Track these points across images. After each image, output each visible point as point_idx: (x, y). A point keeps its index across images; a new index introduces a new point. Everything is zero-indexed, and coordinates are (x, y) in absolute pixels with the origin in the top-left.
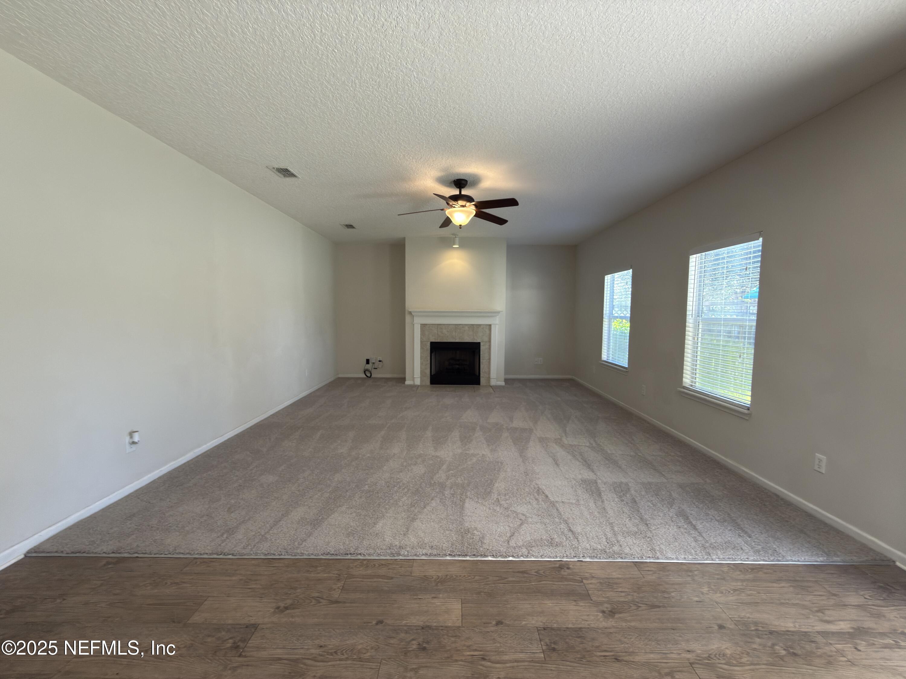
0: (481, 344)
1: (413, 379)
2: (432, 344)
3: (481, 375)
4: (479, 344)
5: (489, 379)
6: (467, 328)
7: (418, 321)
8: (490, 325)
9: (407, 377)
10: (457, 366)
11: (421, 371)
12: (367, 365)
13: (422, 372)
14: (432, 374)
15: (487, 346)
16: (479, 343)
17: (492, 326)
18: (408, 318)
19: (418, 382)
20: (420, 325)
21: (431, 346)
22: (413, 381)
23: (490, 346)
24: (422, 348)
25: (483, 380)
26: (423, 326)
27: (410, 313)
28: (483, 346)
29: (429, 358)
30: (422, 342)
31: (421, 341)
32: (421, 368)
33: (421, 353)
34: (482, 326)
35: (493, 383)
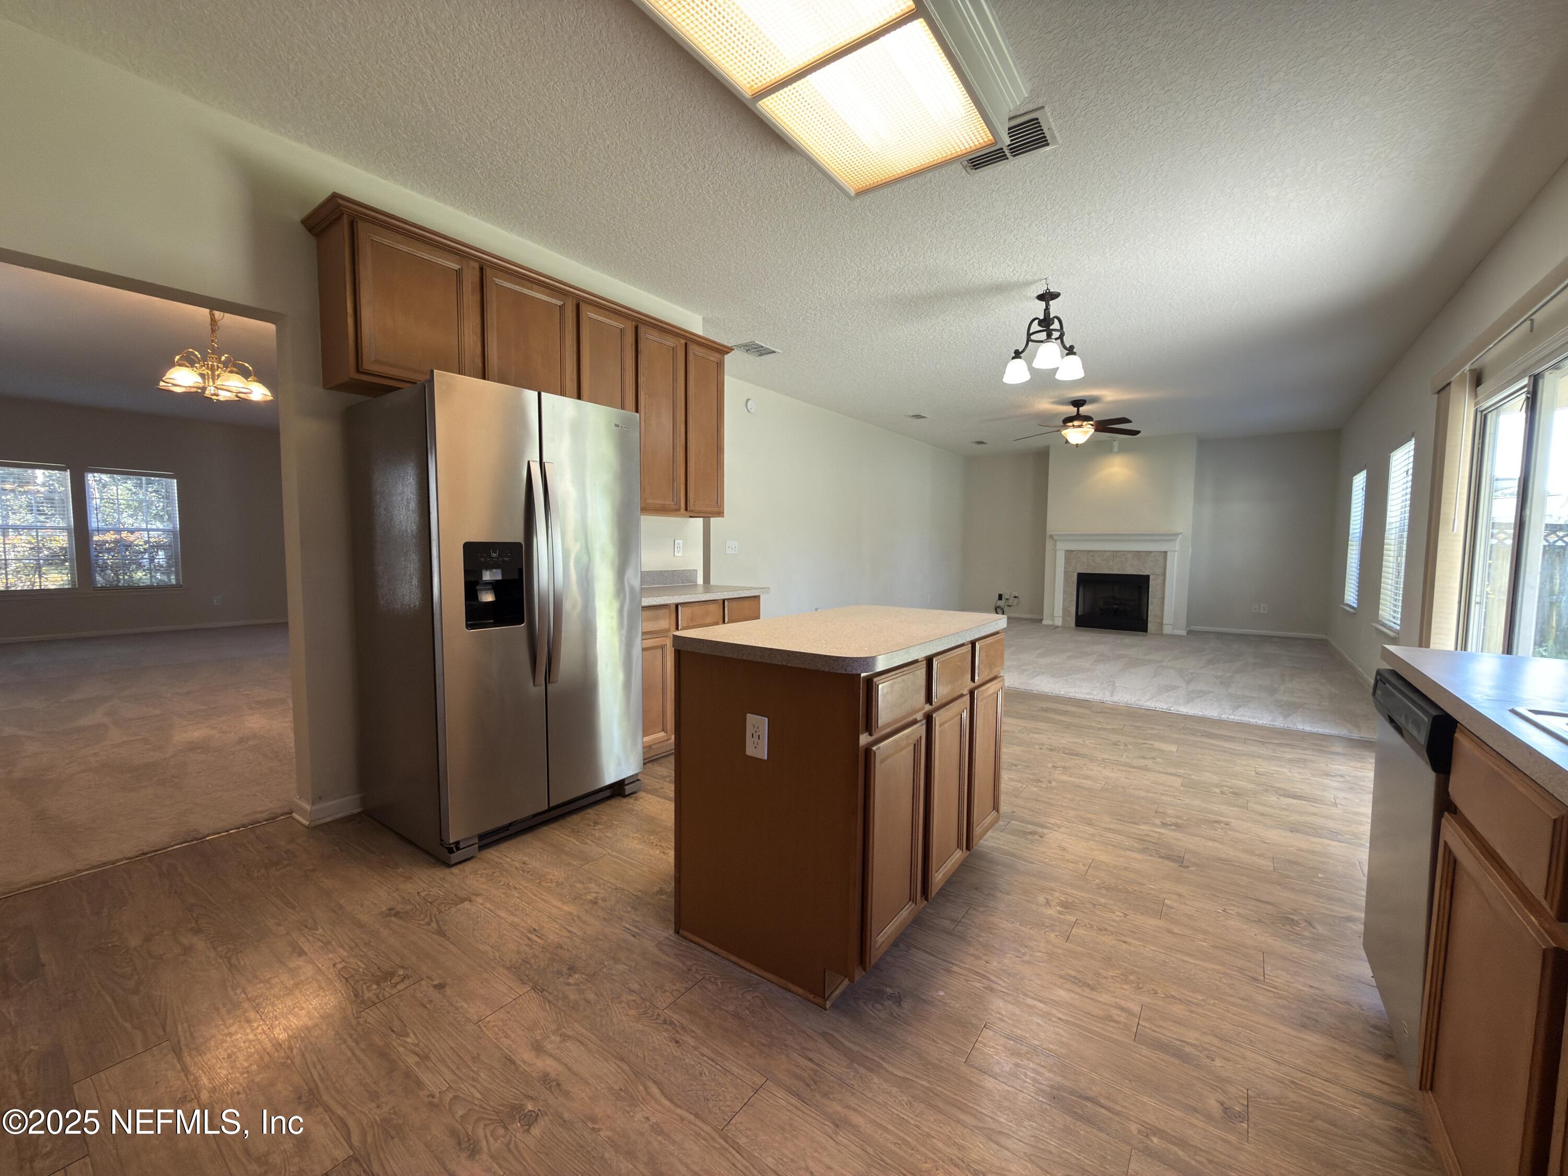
0: (1151, 578)
1: (1052, 617)
2: (1080, 576)
3: (1149, 619)
4: (1147, 578)
5: (1161, 627)
6: (1129, 556)
7: (1062, 547)
8: (1166, 552)
9: (1045, 617)
10: (1115, 606)
11: (1063, 609)
13: (1065, 610)
14: (1080, 613)
15: (1160, 580)
16: (1148, 576)
17: (1169, 554)
18: (1049, 545)
19: (1058, 622)
20: (1064, 552)
21: (1078, 579)
22: (1053, 620)
23: (1164, 580)
24: (1066, 580)
25: (1151, 626)
26: (1069, 553)
27: (1051, 537)
28: (1154, 579)
29: (1075, 593)
30: (1066, 573)
32: (1063, 605)
33: (1064, 585)
34: (1152, 553)
35: (1167, 630)
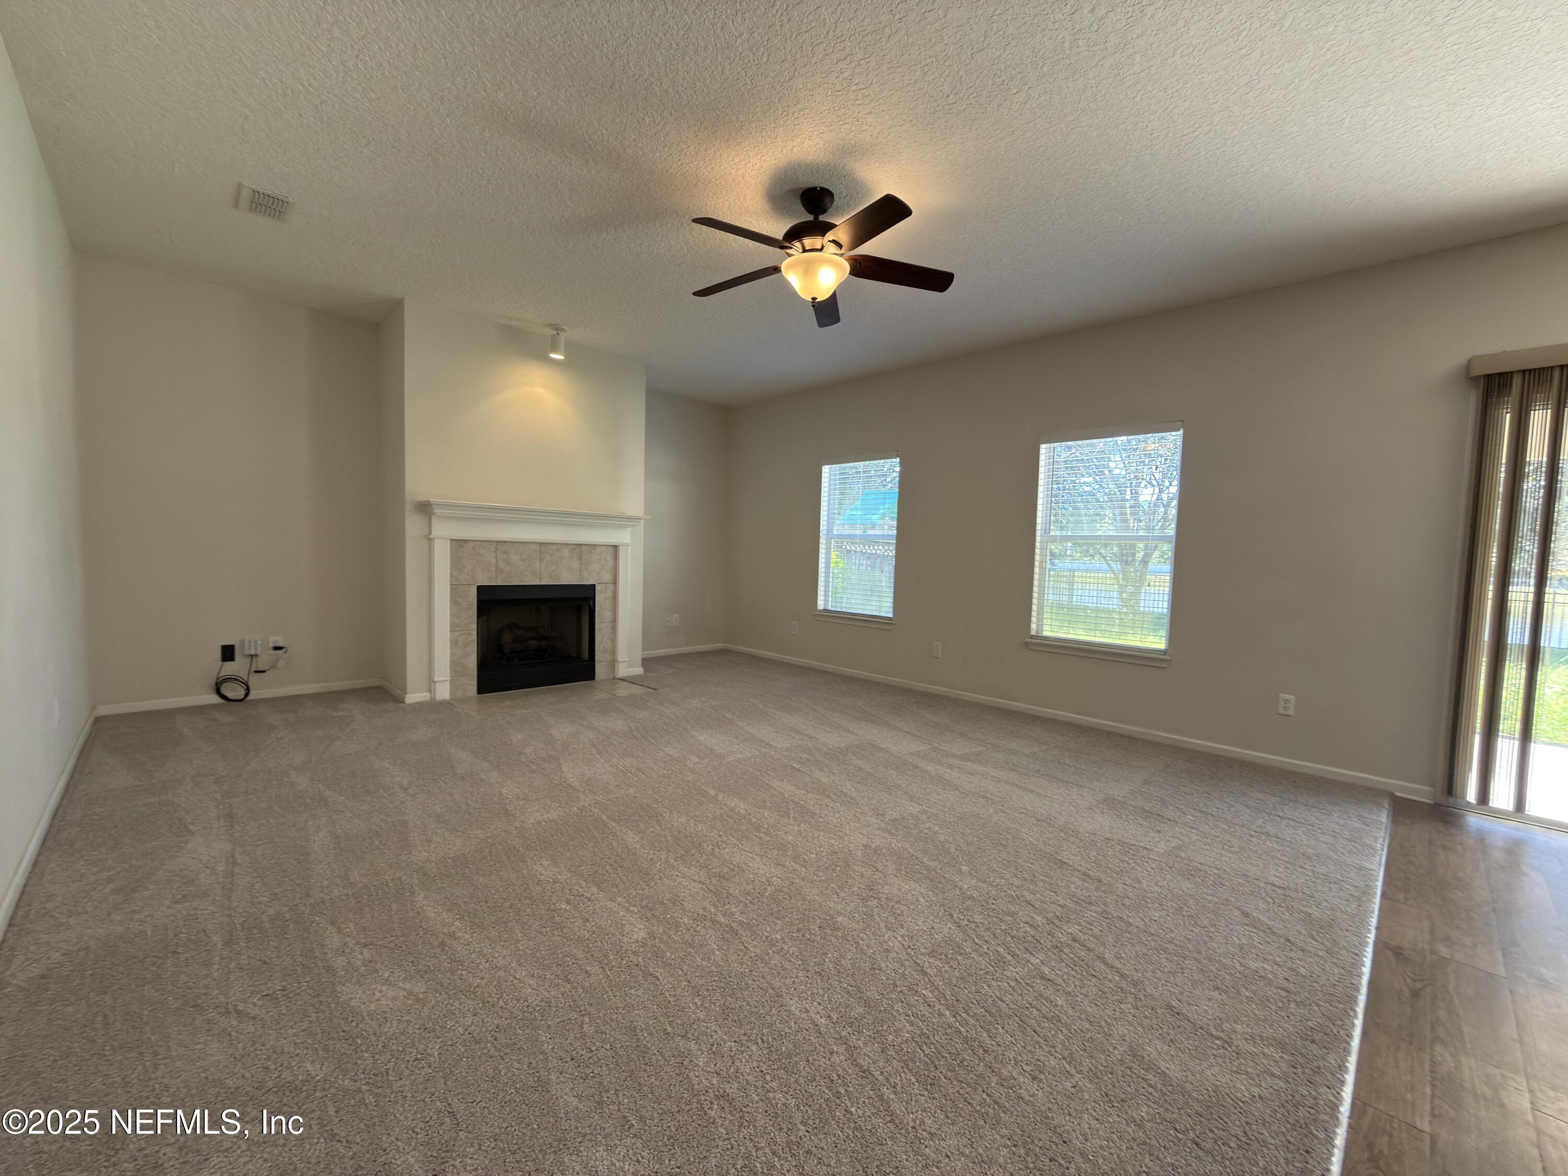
0: (598, 588)
1: (431, 684)
2: (482, 591)
3: (597, 659)
4: (592, 590)
5: (613, 663)
6: (566, 552)
7: (445, 533)
8: (616, 547)
9: (411, 684)
11: (452, 662)
12: (228, 664)
13: (454, 667)
15: (609, 593)
16: (594, 586)
17: (621, 549)
19: (443, 692)
20: (448, 543)
21: (478, 598)
22: (430, 690)
23: (615, 593)
24: (454, 601)
25: (600, 669)
26: (458, 544)
28: (601, 592)
29: (474, 627)
30: (454, 587)
31: (451, 585)
32: (452, 654)
33: (452, 615)
34: (598, 548)
35: (623, 671)
